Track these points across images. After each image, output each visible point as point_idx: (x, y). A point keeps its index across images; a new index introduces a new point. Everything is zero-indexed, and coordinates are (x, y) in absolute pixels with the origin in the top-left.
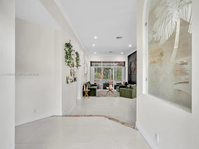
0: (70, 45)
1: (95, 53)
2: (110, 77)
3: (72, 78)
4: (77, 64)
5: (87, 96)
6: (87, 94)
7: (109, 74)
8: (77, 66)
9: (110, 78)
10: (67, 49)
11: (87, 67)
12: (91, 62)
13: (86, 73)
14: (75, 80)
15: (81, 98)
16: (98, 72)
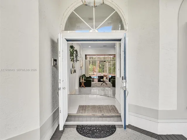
0: (73, 47)
1: (90, 47)
2: (106, 70)
3: (73, 70)
4: (76, 59)
5: (83, 87)
6: (83, 85)
7: (105, 67)
8: (76, 61)
9: (106, 72)
10: (71, 50)
11: (82, 61)
12: (86, 55)
13: (81, 66)
14: (75, 71)
15: (78, 88)
16: (92, 65)
